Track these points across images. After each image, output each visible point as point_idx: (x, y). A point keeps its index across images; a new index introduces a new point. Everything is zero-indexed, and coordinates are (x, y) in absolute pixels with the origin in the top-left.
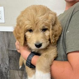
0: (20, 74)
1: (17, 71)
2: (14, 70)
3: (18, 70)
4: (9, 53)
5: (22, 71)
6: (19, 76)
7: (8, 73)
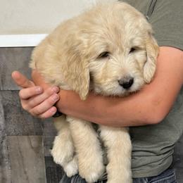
0: (34, 143)
1: (26, 137)
2: (17, 135)
3: (28, 135)
4: (3, 98)
5: (37, 136)
6: (32, 148)
7: (4, 144)
